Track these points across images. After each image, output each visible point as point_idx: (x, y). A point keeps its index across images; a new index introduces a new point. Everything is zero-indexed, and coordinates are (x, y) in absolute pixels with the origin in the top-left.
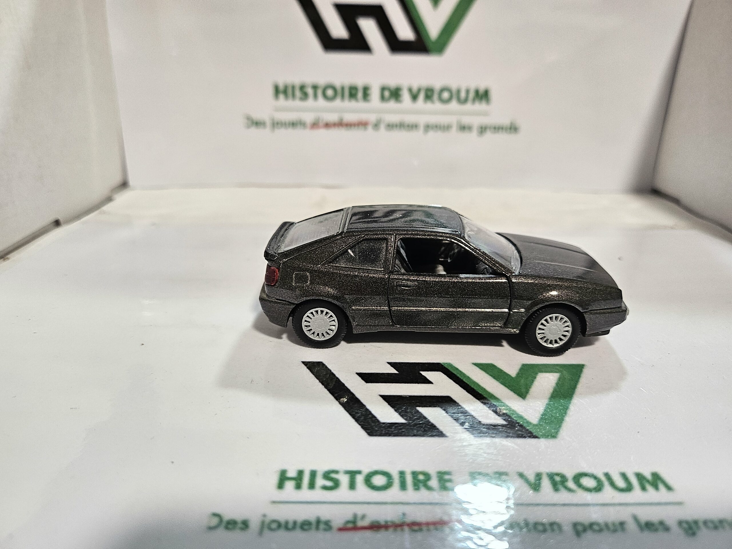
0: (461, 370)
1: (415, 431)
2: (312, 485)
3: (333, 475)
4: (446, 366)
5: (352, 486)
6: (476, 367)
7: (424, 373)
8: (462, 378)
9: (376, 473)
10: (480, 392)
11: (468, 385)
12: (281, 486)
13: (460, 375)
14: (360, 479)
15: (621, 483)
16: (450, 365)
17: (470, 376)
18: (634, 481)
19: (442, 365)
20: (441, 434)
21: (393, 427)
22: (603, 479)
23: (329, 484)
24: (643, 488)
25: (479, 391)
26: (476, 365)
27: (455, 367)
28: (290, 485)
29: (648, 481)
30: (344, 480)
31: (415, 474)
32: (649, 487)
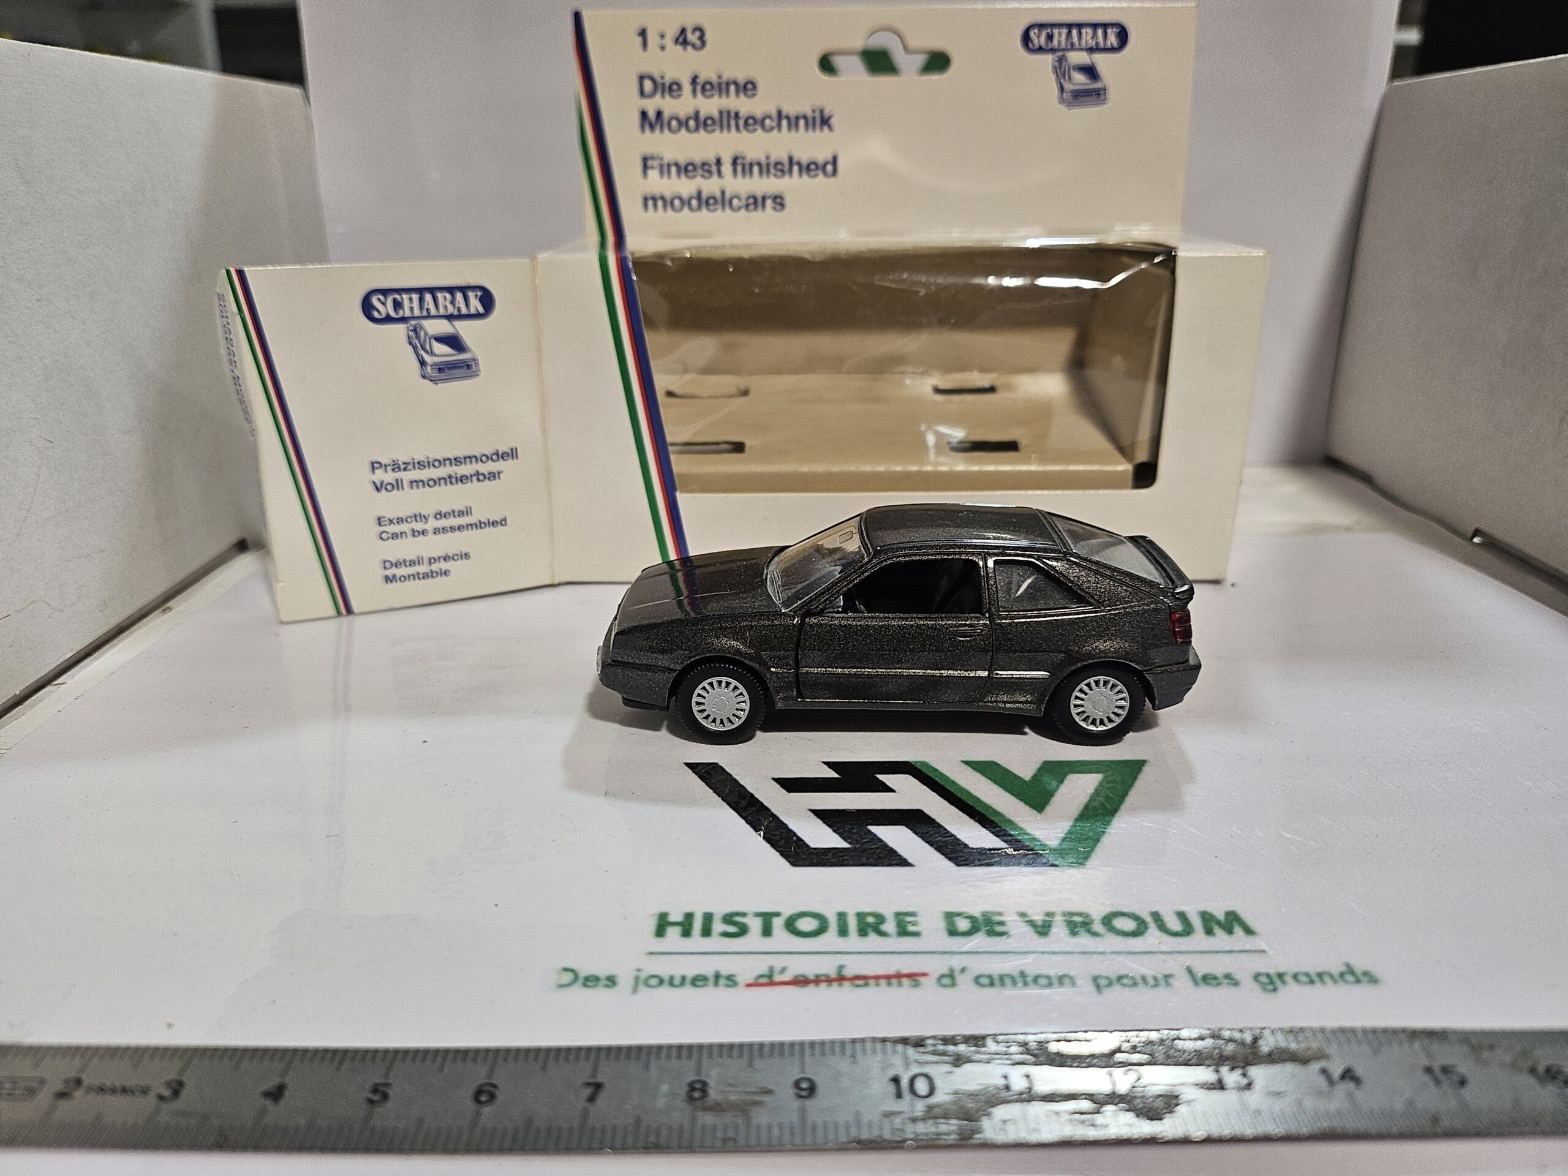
0: (942, 771)
1: (864, 859)
2: (706, 932)
3: (738, 919)
4: (918, 766)
5: (767, 931)
6: (967, 767)
7: (881, 777)
8: (942, 784)
9: (803, 915)
10: (971, 804)
11: (952, 793)
12: (660, 932)
13: (940, 779)
14: (778, 923)
15: (1175, 925)
16: (924, 764)
17: (956, 781)
18: (1197, 923)
19: (913, 765)
20: (904, 863)
21: (831, 854)
22: (1149, 919)
23: (732, 929)
24: (1209, 932)
25: (968, 802)
26: (967, 763)
27: (932, 767)
28: (673, 932)
29: (1218, 923)
30: (755, 925)
31: (861, 916)
32: (1218, 931)
